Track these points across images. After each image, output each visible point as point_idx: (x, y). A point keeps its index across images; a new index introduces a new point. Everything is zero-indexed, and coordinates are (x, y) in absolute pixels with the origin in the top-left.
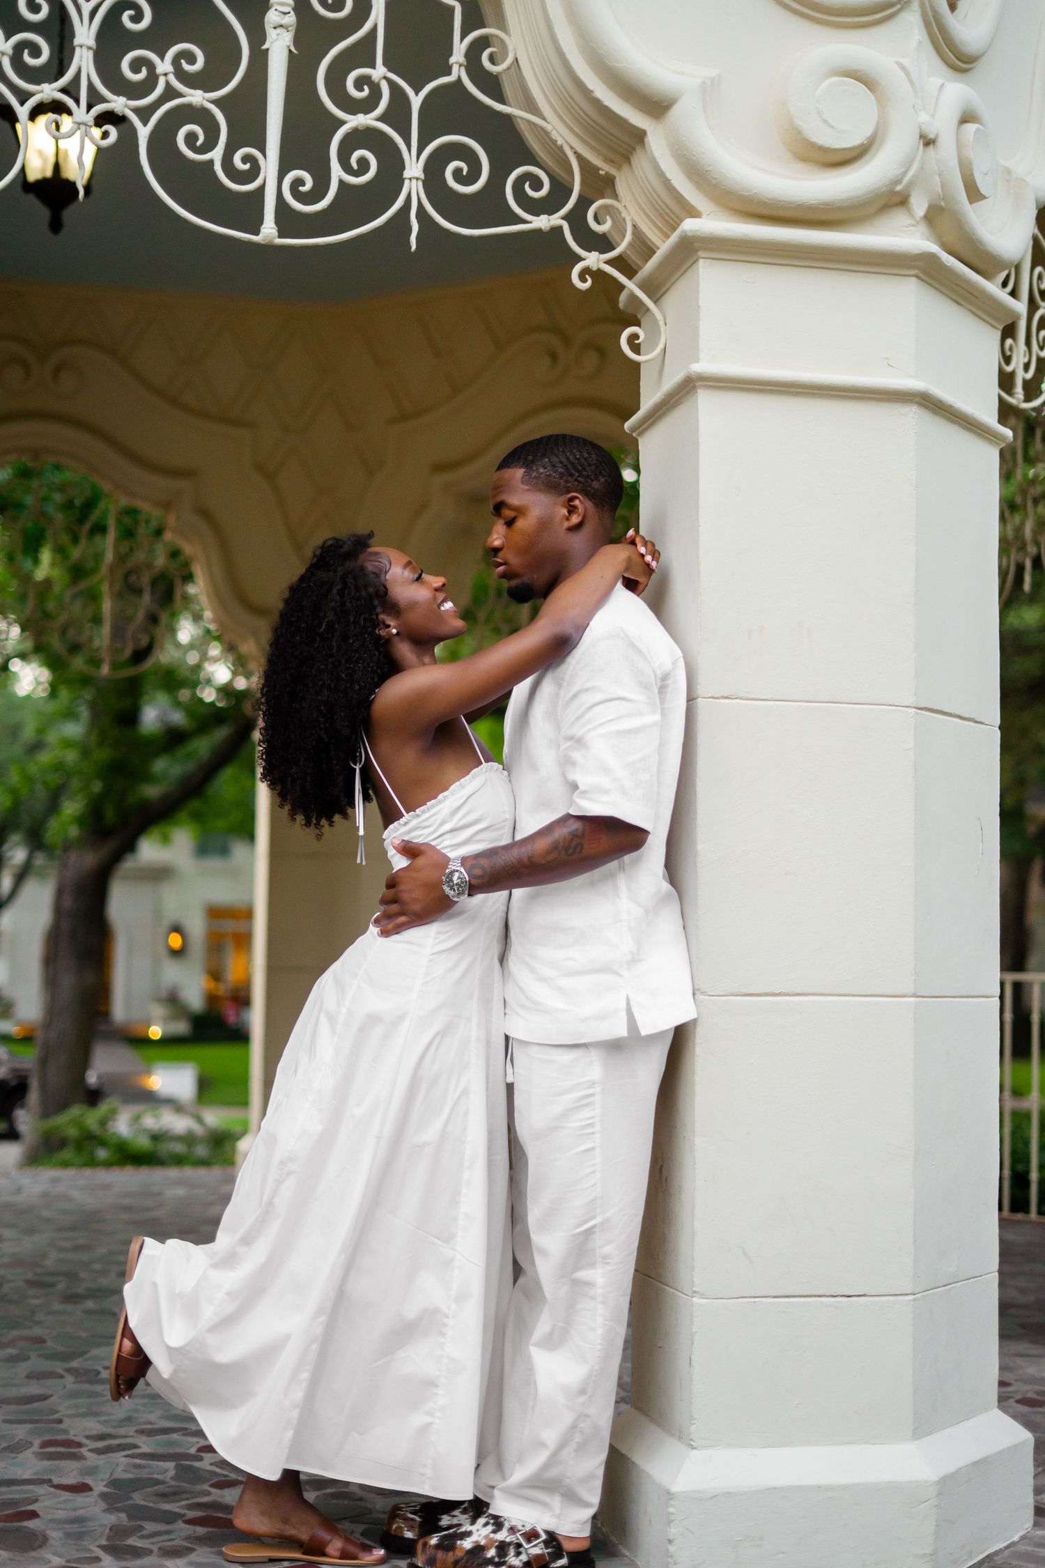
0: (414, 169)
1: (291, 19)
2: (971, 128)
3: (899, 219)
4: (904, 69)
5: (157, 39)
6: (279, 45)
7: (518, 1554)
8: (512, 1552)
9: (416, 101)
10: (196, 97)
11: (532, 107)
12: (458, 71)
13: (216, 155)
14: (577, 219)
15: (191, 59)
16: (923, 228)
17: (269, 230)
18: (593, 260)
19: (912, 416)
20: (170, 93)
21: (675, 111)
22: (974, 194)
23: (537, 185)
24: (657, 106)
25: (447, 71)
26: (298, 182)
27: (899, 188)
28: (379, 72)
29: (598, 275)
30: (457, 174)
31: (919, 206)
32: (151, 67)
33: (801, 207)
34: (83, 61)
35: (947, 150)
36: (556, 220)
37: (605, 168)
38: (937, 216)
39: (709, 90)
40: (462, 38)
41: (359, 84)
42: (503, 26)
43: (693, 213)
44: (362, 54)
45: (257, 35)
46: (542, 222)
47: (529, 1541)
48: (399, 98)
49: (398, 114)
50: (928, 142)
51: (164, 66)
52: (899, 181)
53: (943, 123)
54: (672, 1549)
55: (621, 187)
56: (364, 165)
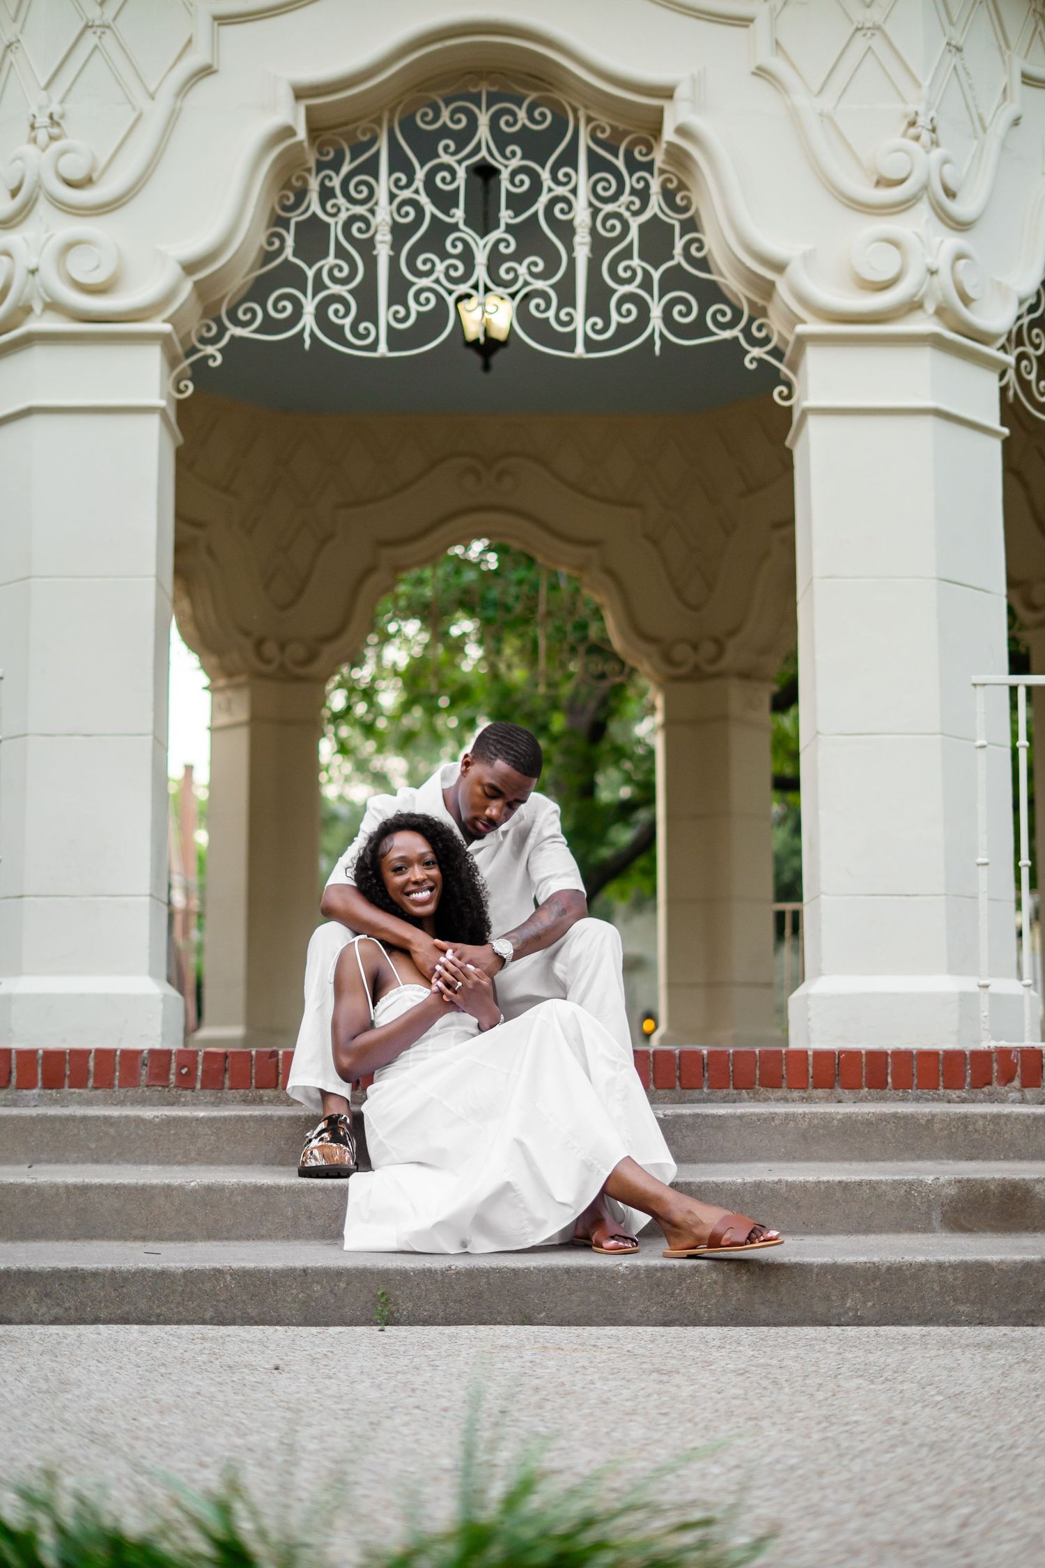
0: (656, 311)
1: (588, 239)
2: (962, 262)
3: (919, 315)
4: (917, 234)
5: (518, 257)
6: (582, 253)
9: (656, 275)
10: (539, 285)
11: (721, 275)
12: (678, 258)
13: (551, 314)
14: (746, 331)
15: (535, 264)
16: (935, 319)
17: (580, 351)
18: (756, 352)
19: (930, 422)
20: (526, 284)
21: (789, 269)
22: (966, 300)
23: (724, 314)
24: (780, 268)
25: (672, 258)
26: (595, 324)
27: (916, 299)
28: (636, 262)
29: (760, 361)
30: (680, 313)
31: (930, 307)
32: (515, 270)
33: (860, 314)
34: (481, 273)
35: (945, 277)
36: (735, 332)
37: (760, 302)
38: (942, 312)
39: (807, 257)
40: (680, 240)
41: (625, 269)
42: (703, 233)
43: (803, 322)
44: (627, 254)
45: (570, 249)
46: (727, 334)
48: (647, 275)
49: (647, 284)
50: (933, 273)
51: (522, 270)
52: (915, 295)
53: (942, 261)
55: (771, 312)
56: (629, 312)
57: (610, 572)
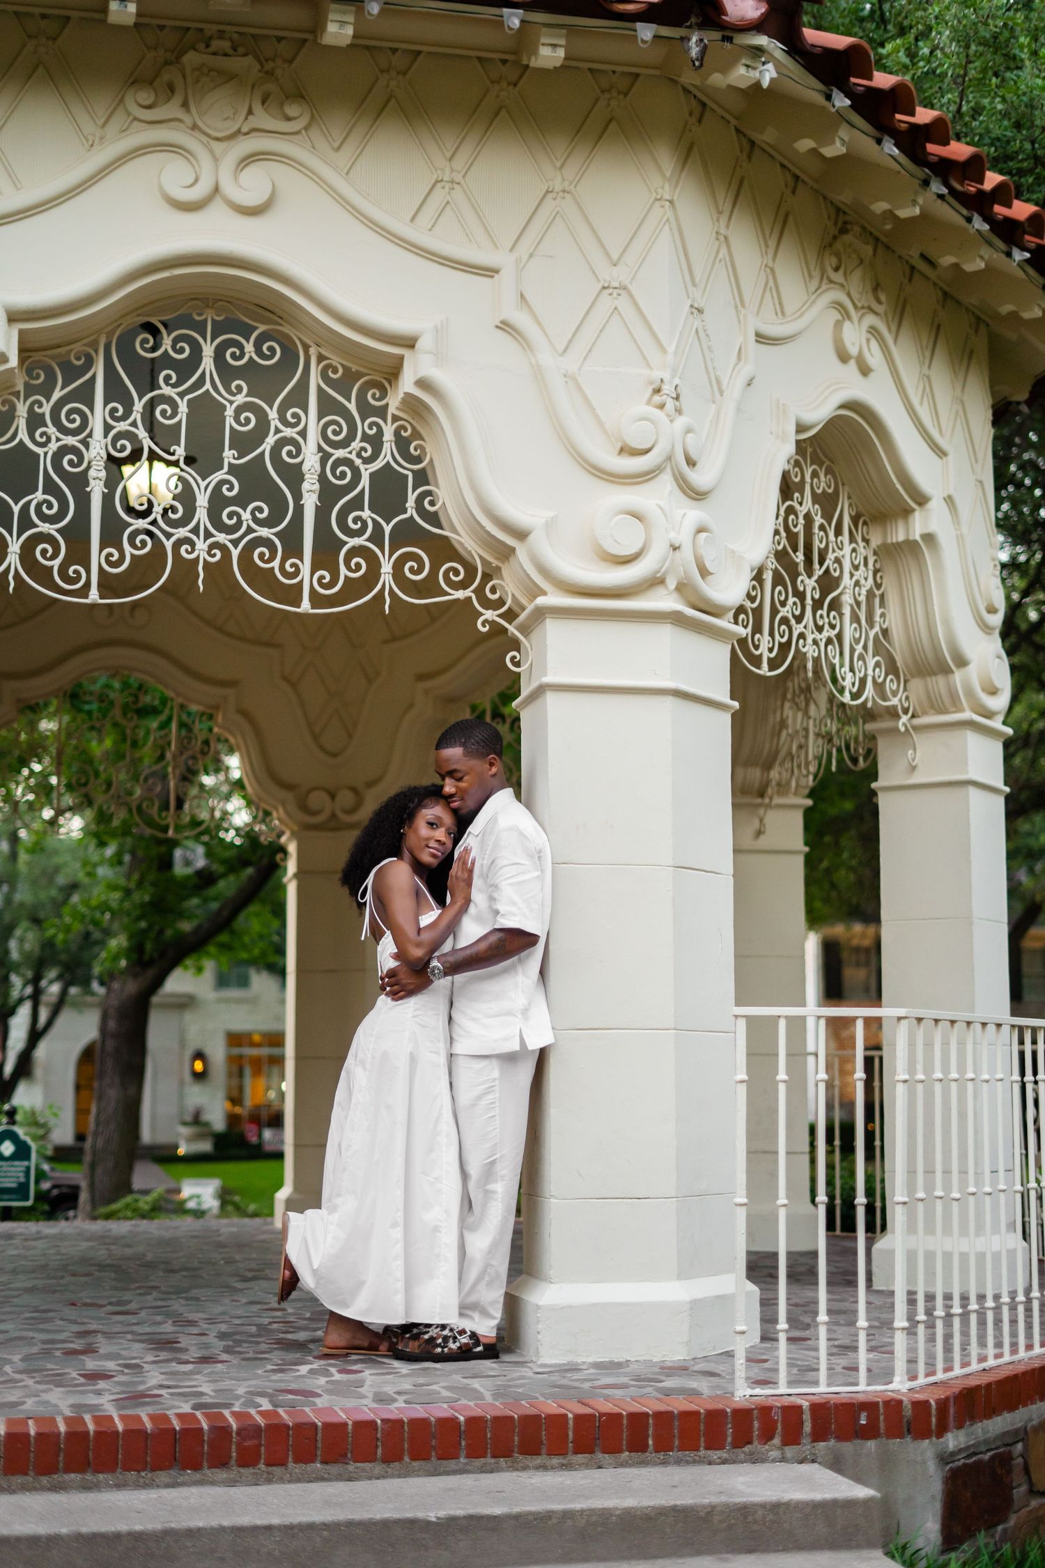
0: (387, 568)
1: (317, 487)
2: (703, 535)
3: (660, 591)
4: (660, 508)
5: (242, 501)
6: (310, 501)
7: (454, 1342)
8: (451, 1341)
9: (388, 529)
10: (264, 532)
11: (455, 531)
12: (411, 511)
13: (276, 564)
14: (479, 592)
15: (261, 510)
16: (675, 595)
17: (306, 606)
18: (489, 615)
19: (669, 701)
20: (250, 530)
21: (531, 538)
22: (704, 572)
23: (457, 573)
24: (522, 535)
25: (405, 511)
26: (322, 577)
27: (658, 575)
28: (366, 514)
29: (492, 623)
30: (411, 570)
31: (672, 583)
32: (239, 516)
33: (602, 588)
34: (201, 515)
35: (687, 553)
36: (468, 593)
37: (495, 563)
38: (681, 588)
39: (549, 525)
40: (414, 491)
41: (355, 521)
42: (437, 486)
43: (544, 593)
44: (357, 504)
45: (298, 496)
46: (460, 594)
47: (460, 1335)
48: (378, 528)
49: (377, 538)
50: (675, 548)
51: (246, 516)
52: (659, 572)
53: (684, 536)
54: (539, 1336)
55: (505, 572)
56: (358, 566)
57: (244, 713)
